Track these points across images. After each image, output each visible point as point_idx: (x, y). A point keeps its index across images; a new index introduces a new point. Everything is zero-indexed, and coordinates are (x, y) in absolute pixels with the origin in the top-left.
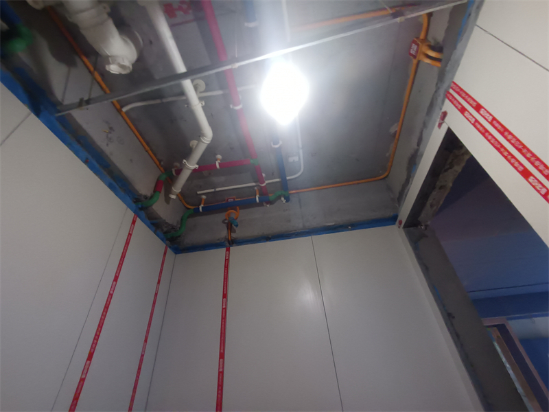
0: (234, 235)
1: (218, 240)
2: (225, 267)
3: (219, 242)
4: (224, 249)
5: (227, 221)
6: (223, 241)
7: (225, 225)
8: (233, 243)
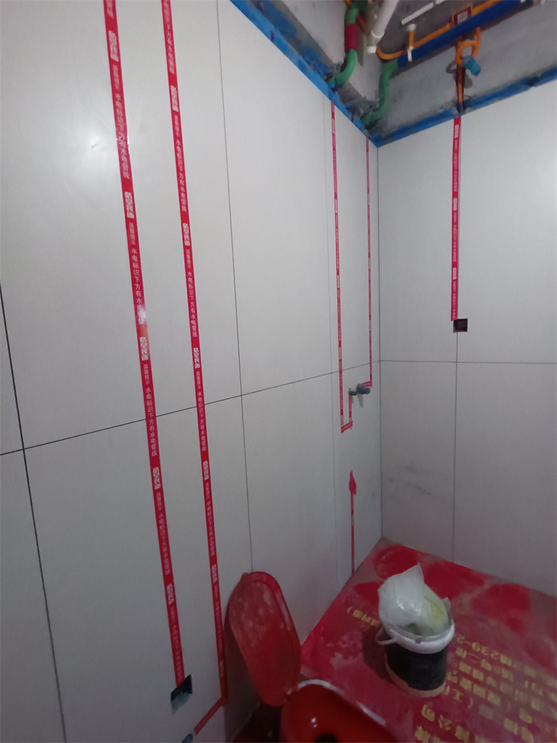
0: (469, 92)
1: (441, 108)
2: (454, 152)
3: (441, 111)
4: (452, 121)
5: (455, 67)
6: (449, 106)
7: (451, 77)
8: (465, 108)
